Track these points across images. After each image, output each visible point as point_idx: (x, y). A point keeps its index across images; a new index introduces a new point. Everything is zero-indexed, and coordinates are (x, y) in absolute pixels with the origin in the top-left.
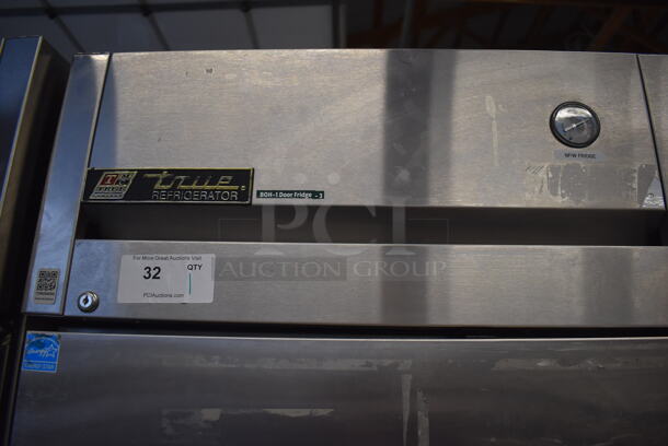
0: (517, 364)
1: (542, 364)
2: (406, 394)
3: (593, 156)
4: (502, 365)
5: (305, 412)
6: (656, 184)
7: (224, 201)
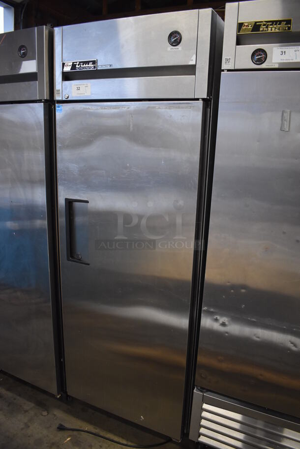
2: (128, 115)
3: (178, 49)
6: (194, 56)
7: (91, 69)
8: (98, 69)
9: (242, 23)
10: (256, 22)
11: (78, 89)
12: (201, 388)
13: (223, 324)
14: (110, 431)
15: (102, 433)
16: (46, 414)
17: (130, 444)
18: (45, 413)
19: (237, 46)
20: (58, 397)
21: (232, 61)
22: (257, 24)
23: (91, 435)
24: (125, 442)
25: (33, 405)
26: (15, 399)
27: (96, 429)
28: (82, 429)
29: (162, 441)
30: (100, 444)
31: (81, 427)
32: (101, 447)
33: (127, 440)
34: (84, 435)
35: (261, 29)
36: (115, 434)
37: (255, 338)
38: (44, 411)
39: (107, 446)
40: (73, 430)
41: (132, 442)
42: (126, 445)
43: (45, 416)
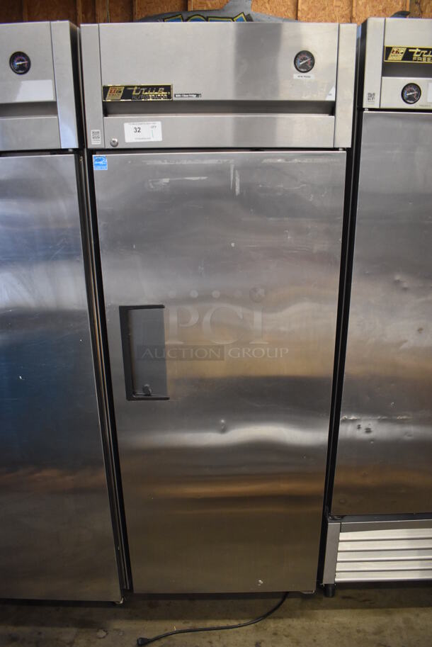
0: (270, 161)
1: (279, 160)
2: (232, 171)
4: (265, 161)
5: (197, 178)
6: (334, 89)
7: (162, 99)
8: (174, 99)
9: (391, 48)
10: (408, 49)
11: (138, 130)
12: (339, 516)
13: (368, 431)
14: (207, 617)
15: (200, 625)
16: (104, 634)
17: (243, 622)
18: (101, 634)
19: (383, 78)
20: (121, 602)
21: (377, 97)
22: (410, 50)
23: (186, 634)
24: (235, 623)
25: (74, 630)
26: (40, 633)
27: (188, 623)
28: (169, 631)
29: (277, 601)
30: (208, 639)
31: (166, 630)
32: (211, 642)
33: (237, 619)
34: (178, 637)
35: (414, 59)
36: (217, 619)
37: (407, 438)
38: (98, 631)
39: (218, 637)
40: (158, 639)
41: (243, 618)
42: (240, 626)
43: (104, 637)
